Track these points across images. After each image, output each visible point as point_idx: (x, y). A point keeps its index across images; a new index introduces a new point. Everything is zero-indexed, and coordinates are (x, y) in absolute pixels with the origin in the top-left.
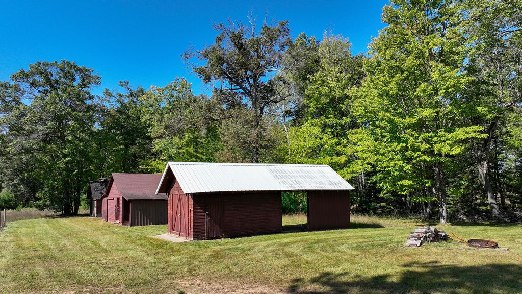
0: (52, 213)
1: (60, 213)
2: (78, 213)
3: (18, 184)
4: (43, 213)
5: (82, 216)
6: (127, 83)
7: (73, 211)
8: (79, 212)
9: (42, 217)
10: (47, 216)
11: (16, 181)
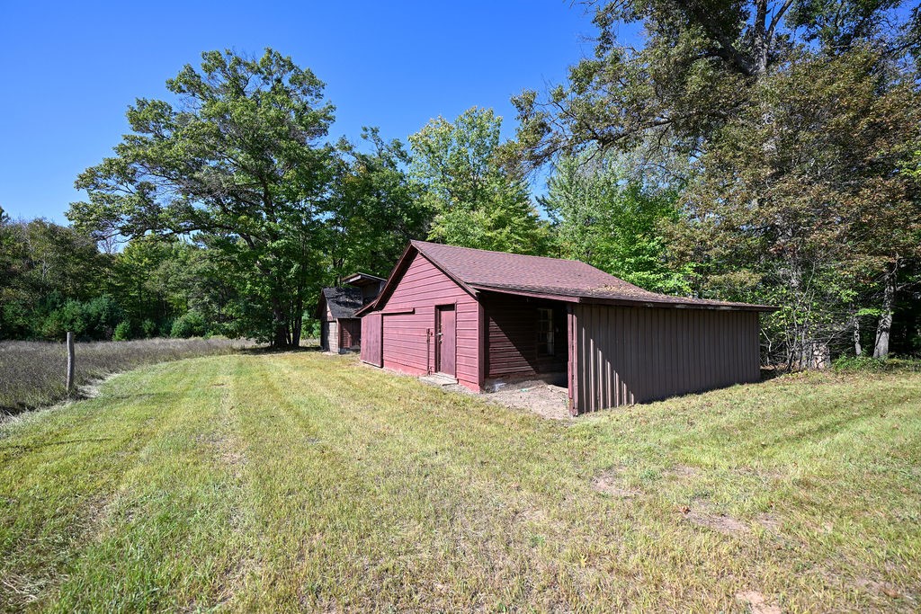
0: (252, 343)
1: (268, 344)
2: (300, 345)
3: (210, 302)
4: (237, 343)
5: (306, 349)
6: (375, 131)
7: (290, 341)
8: (302, 343)
9: (234, 351)
10: (244, 350)
11: (206, 299)
